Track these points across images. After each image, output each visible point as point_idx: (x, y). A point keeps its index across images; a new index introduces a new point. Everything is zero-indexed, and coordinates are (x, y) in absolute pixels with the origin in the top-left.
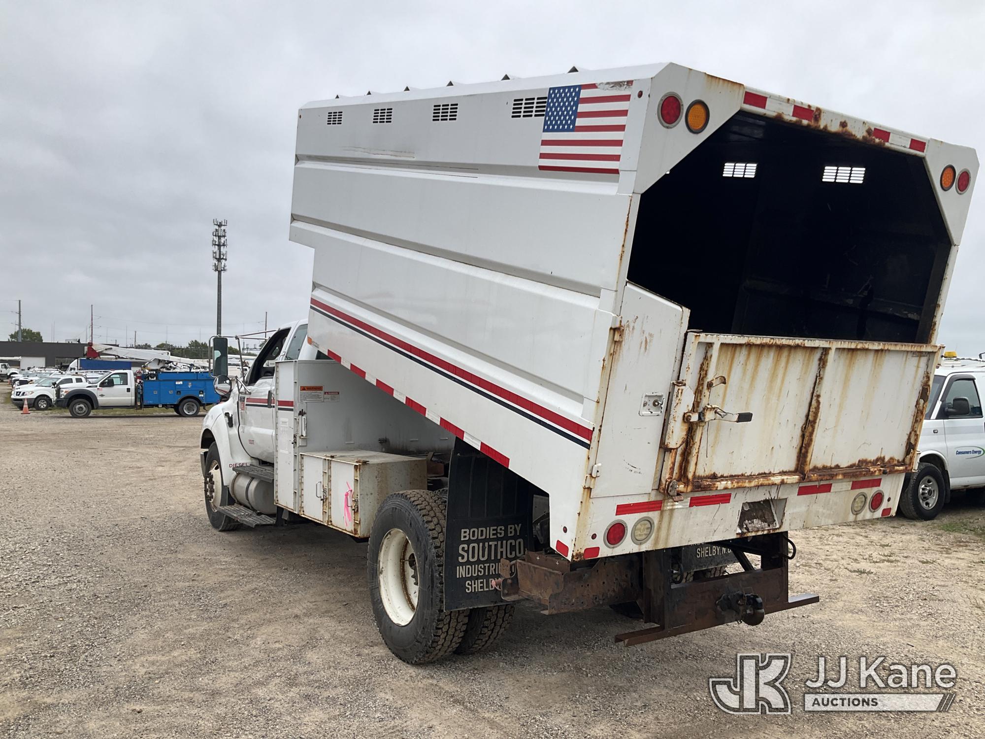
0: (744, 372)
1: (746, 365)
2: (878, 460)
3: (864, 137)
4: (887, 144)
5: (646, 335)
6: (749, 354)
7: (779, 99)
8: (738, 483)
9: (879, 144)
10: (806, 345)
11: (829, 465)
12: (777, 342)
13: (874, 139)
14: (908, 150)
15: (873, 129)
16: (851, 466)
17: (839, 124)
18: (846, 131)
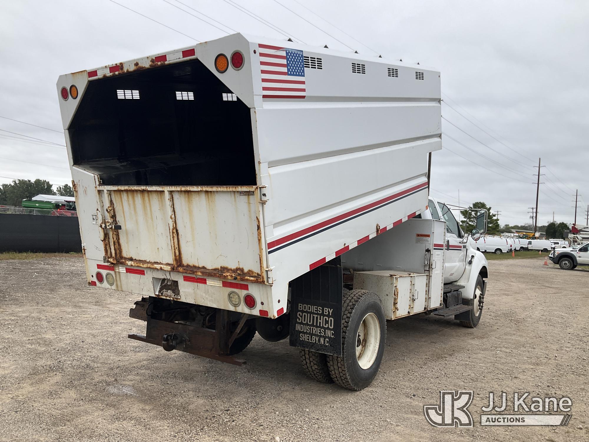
0: (129, 204)
1: (129, 201)
2: (237, 269)
3: (150, 66)
4: (166, 63)
5: (84, 187)
6: (128, 196)
7: (102, 68)
8: (137, 263)
9: (162, 64)
10: (148, 190)
11: (197, 265)
12: (132, 189)
13: (157, 64)
14: (183, 59)
15: (154, 58)
16: (215, 269)
17: (134, 65)
18: (139, 67)
